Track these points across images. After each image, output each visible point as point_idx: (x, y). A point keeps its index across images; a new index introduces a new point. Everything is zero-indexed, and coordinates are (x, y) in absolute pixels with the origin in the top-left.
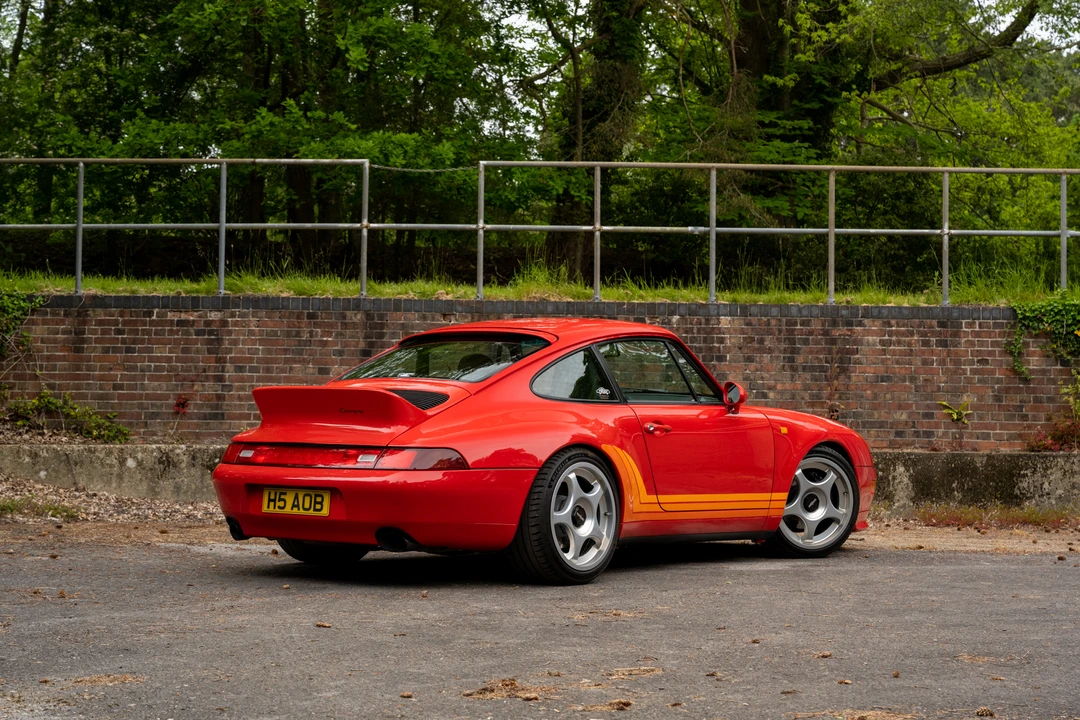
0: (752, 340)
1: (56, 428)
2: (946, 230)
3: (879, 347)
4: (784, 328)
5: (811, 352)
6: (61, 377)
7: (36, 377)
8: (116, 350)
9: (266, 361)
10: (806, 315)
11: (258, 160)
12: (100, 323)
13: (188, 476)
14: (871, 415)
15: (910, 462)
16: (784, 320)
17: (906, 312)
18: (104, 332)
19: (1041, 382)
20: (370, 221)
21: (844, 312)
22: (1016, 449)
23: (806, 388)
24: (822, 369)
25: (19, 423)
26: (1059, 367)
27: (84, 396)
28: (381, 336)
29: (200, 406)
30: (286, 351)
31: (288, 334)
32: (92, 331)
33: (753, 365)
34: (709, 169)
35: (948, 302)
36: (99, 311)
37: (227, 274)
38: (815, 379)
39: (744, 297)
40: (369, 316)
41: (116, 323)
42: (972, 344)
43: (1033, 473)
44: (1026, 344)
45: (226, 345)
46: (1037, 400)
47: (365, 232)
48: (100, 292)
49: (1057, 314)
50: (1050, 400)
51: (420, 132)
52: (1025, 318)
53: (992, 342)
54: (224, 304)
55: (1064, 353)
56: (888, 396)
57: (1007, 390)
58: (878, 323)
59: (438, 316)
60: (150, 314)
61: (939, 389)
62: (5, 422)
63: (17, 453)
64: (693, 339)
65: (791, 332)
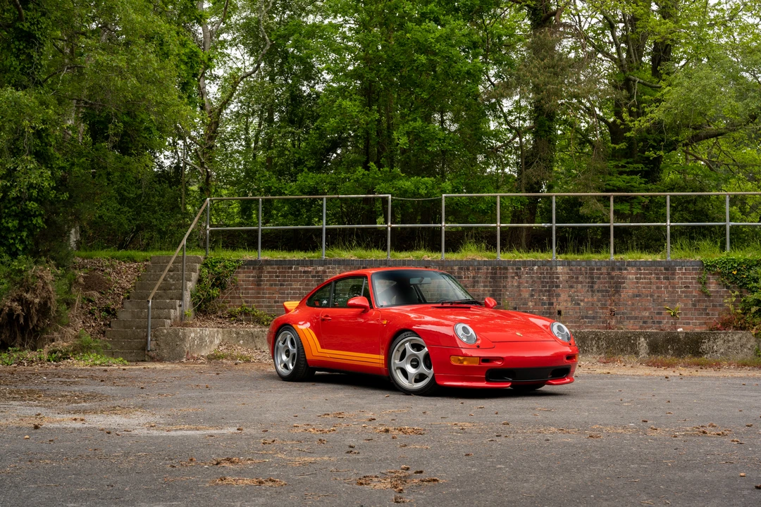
0: (573, 277)
1: (249, 321)
2: (668, 223)
3: (635, 280)
4: (588, 272)
5: (601, 283)
6: (251, 297)
7: (240, 298)
8: (276, 285)
10: (599, 265)
11: (340, 196)
12: (269, 272)
14: (631, 313)
15: (647, 336)
16: (588, 268)
17: (648, 263)
18: (270, 277)
19: (716, 297)
20: (392, 223)
21: (618, 264)
22: (703, 329)
23: (599, 301)
24: (607, 291)
25: (232, 319)
26: (725, 289)
27: (261, 306)
32: (265, 277)
33: (573, 290)
34: (552, 196)
35: (669, 259)
36: (268, 267)
37: (326, 249)
38: (603, 296)
39: (571, 256)
41: (276, 272)
42: (682, 279)
43: (709, 341)
44: (709, 279)
46: (714, 306)
47: (389, 229)
48: (269, 258)
49: (723, 263)
50: (721, 305)
51: (435, 177)
52: (708, 266)
53: (692, 278)
54: (324, 263)
55: (727, 282)
56: (639, 304)
57: (699, 301)
58: (635, 268)
60: (291, 268)
61: (665, 300)
62: (226, 318)
63: (230, 333)
64: (544, 278)
65: (592, 274)
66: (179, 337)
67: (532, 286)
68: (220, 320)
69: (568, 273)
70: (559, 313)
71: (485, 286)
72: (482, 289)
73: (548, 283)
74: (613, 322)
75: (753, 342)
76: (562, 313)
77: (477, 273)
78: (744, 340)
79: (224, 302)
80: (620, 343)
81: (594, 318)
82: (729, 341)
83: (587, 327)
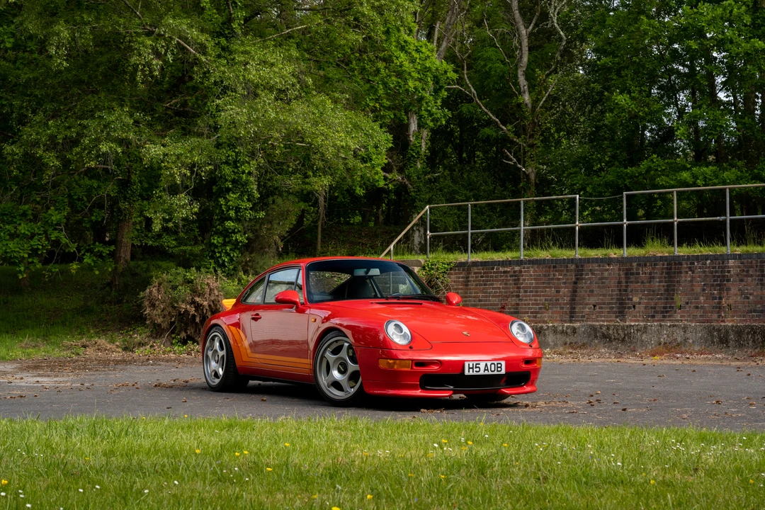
0: (744, 271)
4: (759, 264)
8: (481, 285)
9: (536, 288)
12: (475, 273)
16: (759, 260)
18: (477, 277)
20: (580, 223)
28: (582, 275)
29: (510, 309)
30: (544, 283)
31: (545, 275)
32: (472, 277)
33: (743, 283)
34: (725, 189)
36: (475, 268)
37: (524, 250)
40: (577, 266)
41: (481, 273)
45: (521, 281)
47: (577, 228)
48: (480, 260)
54: (521, 263)
60: (493, 269)
64: (716, 272)
67: (704, 280)
70: (729, 307)
71: (660, 282)
72: (657, 284)
73: (719, 277)
76: (732, 307)
77: (653, 269)
81: (762, 312)
83: (755, 321)
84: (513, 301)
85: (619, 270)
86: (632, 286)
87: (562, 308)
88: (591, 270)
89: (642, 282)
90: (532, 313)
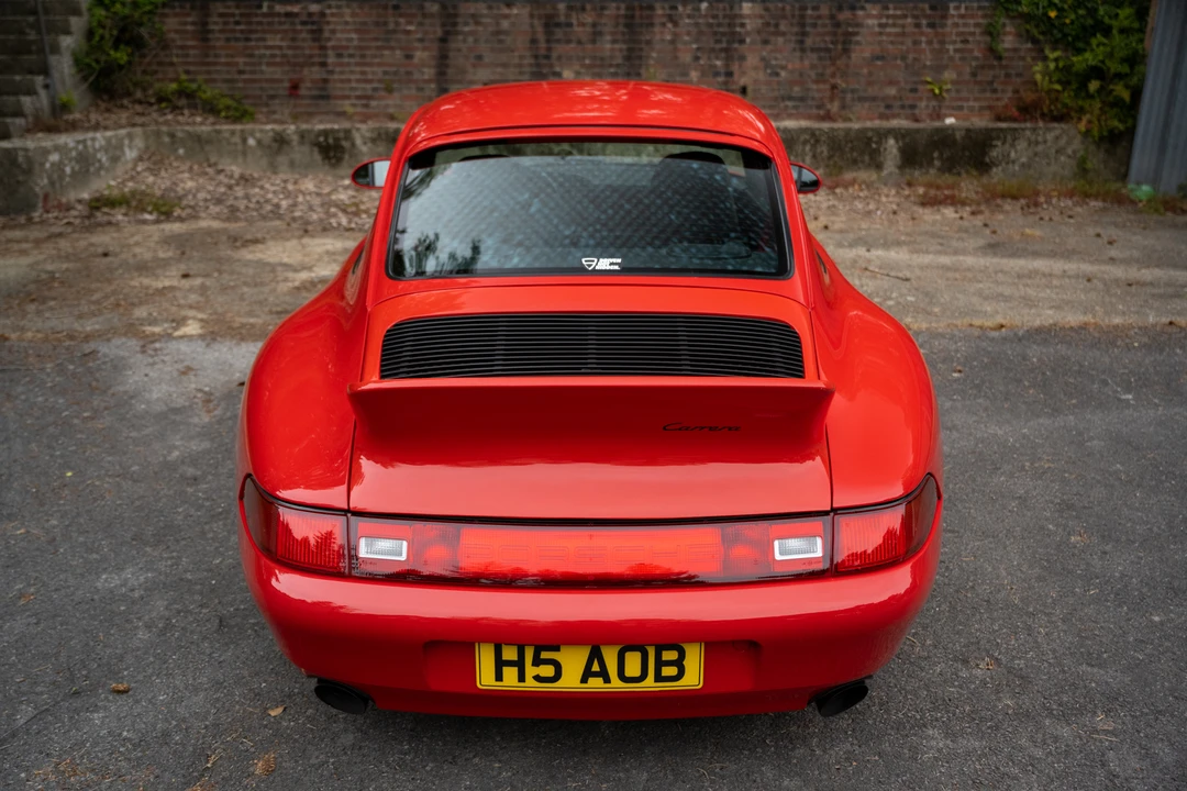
0: (768, 24)
1: (194, 109)
3: (877, 29)
4: (797, 13)
5: (818, 35)
6: (194, 63)
7: (172, 64)
8: (237, 40)
9: (361, 48)
10: (816, 1)
12: (221, 15)
13: (300, 152)
14: (866, 91)
15: (898, 134)
18: (225, 23)
19: (1012, 59)
22: (986, 120)
23: (813, 67)
24: (827, 50)
25: (164, 105)
26: (1030, 45)
27: (214, 81)
28: (455, 24)
29: (310, 89)
30: (376, 39)
31: (377, 24)
32: (215, 23)
33: (769, 47)
38: (820, 59)
41: (233, 15)
42: (956, 25)
43: (1003, 144)
44: (1004, 25)
45: (326, 34)
50: (1018, 75)
53: (975, 23)
55: (1035, 32)
56: (882, 73)
57: (983, 67)
58: (880, 6)
59: (502, 6)
60: (260, 7)
61: (925, 66)
62: (151, 104)
63: (158, 134)
64: (719, 25)
65: (803, 17)
66: (19, 166)
67: (697, 41)
68: (138, 108)
69: (761, 17)
70: (744, 90)
71: (614, 41)
72: (608, 46)
73: (723, 34)
74: (834, 107)
75: (1077, 144)
76: (749, 90)
77: (600, 16)
78: (1063, 142)
79: (144, 72)
80: (852, 149)
81: (802, 99)
82: (1037, 143)
83: (790, 116)
84: (315, 73)
85: (532, 16)
86: (559, 49)
87: (420, 89)
88: (473, 16)
89: (579, 42)
90: (358, 97)
